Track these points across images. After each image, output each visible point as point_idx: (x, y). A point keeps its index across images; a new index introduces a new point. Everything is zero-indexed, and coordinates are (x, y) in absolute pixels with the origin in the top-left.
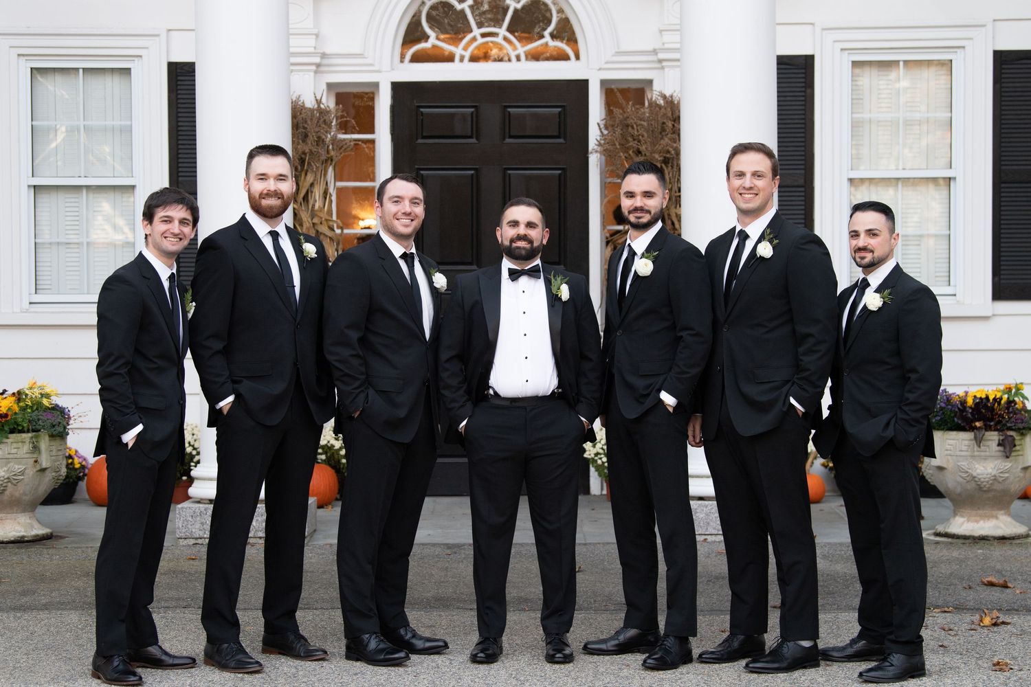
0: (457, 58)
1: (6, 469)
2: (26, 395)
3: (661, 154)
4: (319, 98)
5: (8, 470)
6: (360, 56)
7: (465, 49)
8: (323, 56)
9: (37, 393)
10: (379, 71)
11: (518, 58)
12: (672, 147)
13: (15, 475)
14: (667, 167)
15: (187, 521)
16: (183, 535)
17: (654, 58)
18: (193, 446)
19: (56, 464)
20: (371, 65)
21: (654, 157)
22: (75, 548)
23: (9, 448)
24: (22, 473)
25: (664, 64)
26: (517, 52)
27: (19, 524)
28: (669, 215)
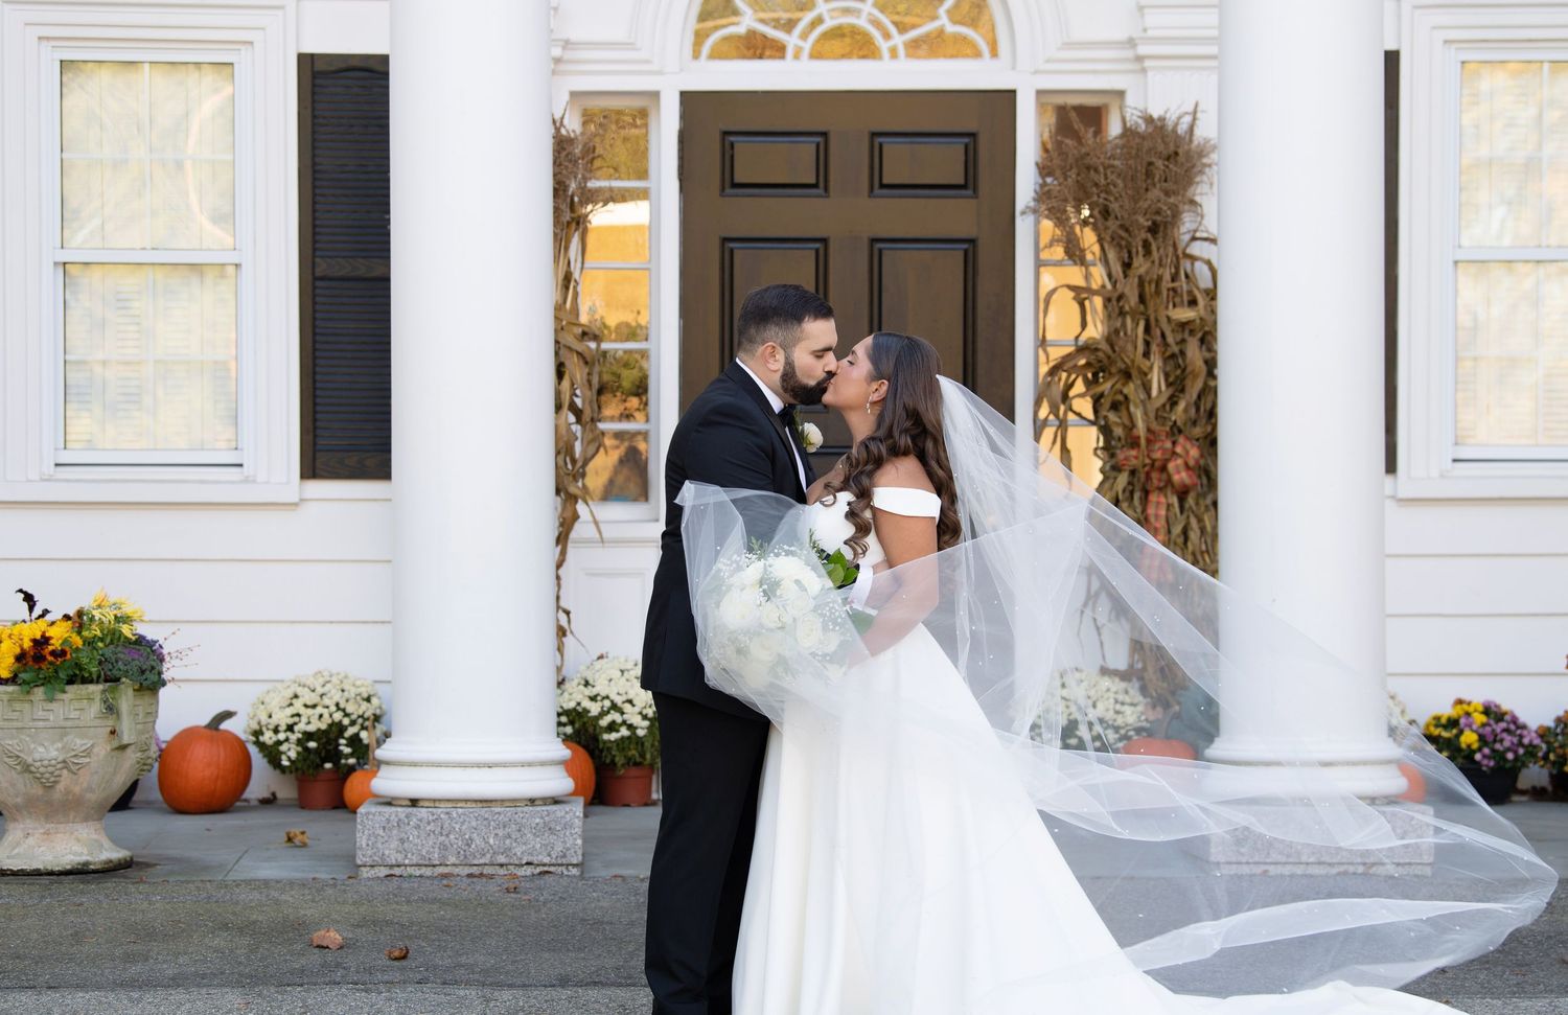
0: (790, 52)
1: (60, 745)
2: (92, 619)
3: (1148, 216)
4: (557, 117)
5: (63, 748)
6: (629, 45)
7: (804, 36)
8: (567, 44)
9: (109, 616)
10: (660, 73)
11: (894, 53)
12: (1165, 204)
13: (75, 756)
14: (1155, 239)
15: (376, 836)
16: (368, 861)
17: (1129, 54)
18: (344, 710)
19: (143, 737)
20: (647, 62)
21: (1137, 220)
22: (182, 882)
23: (66, 709)
24: (88, 753)
25: (1147, 63)
26: (891, 43)
27: (78, 840)
28: (1157, 320)
